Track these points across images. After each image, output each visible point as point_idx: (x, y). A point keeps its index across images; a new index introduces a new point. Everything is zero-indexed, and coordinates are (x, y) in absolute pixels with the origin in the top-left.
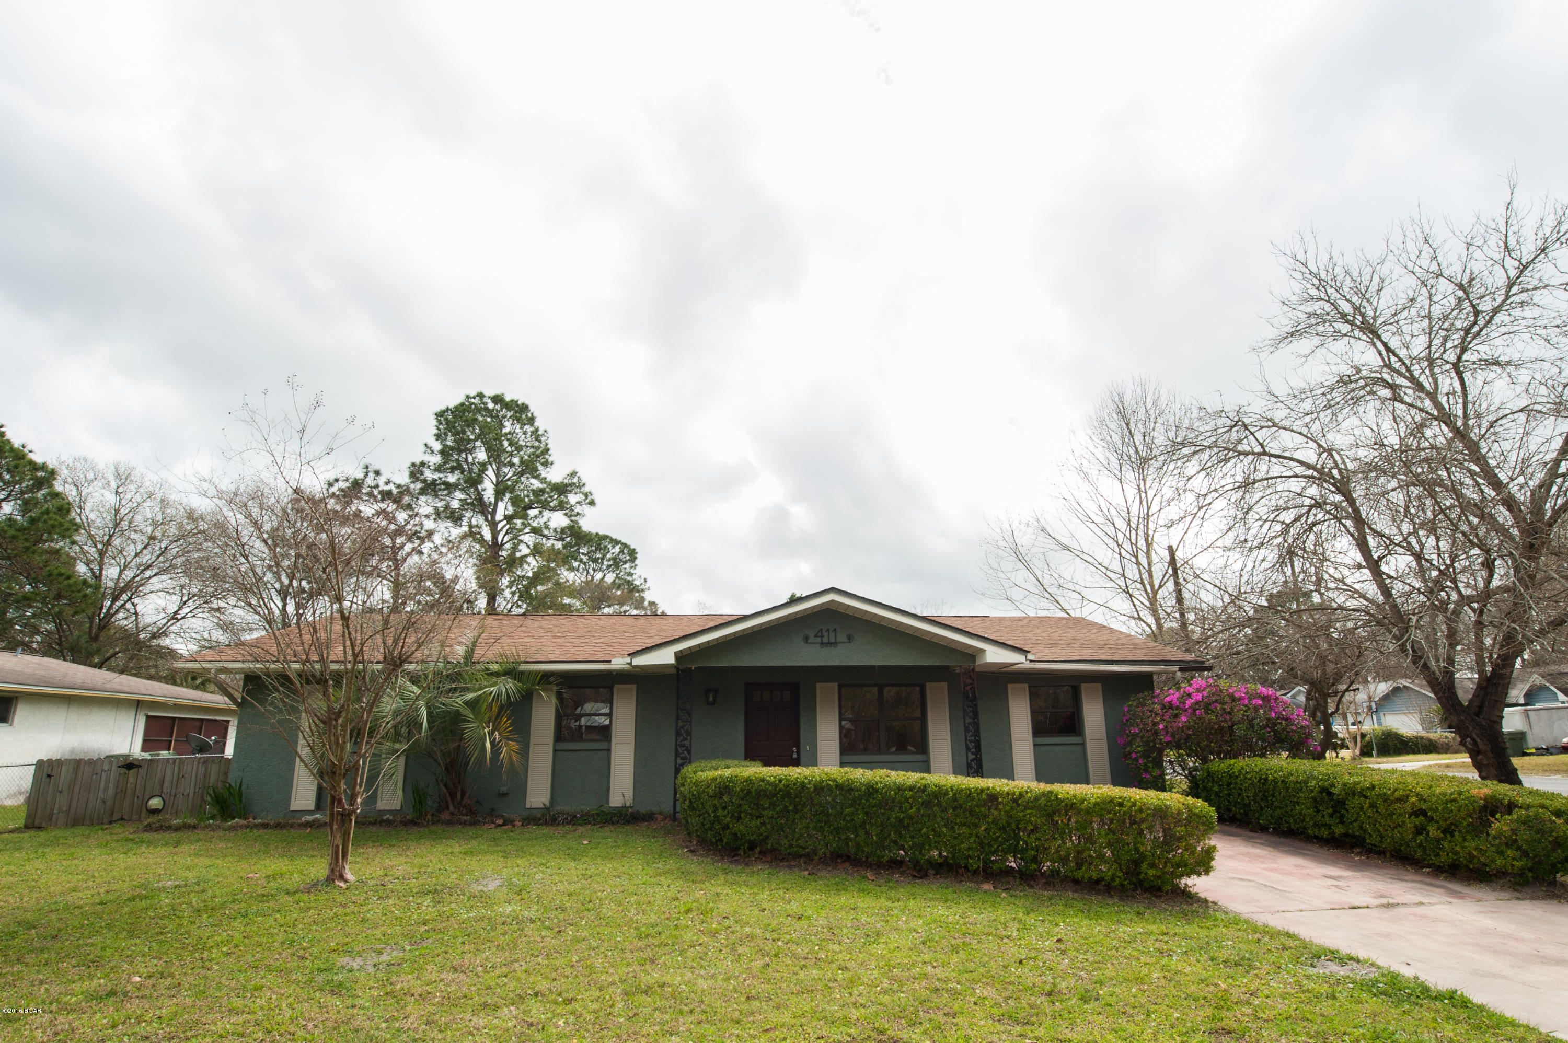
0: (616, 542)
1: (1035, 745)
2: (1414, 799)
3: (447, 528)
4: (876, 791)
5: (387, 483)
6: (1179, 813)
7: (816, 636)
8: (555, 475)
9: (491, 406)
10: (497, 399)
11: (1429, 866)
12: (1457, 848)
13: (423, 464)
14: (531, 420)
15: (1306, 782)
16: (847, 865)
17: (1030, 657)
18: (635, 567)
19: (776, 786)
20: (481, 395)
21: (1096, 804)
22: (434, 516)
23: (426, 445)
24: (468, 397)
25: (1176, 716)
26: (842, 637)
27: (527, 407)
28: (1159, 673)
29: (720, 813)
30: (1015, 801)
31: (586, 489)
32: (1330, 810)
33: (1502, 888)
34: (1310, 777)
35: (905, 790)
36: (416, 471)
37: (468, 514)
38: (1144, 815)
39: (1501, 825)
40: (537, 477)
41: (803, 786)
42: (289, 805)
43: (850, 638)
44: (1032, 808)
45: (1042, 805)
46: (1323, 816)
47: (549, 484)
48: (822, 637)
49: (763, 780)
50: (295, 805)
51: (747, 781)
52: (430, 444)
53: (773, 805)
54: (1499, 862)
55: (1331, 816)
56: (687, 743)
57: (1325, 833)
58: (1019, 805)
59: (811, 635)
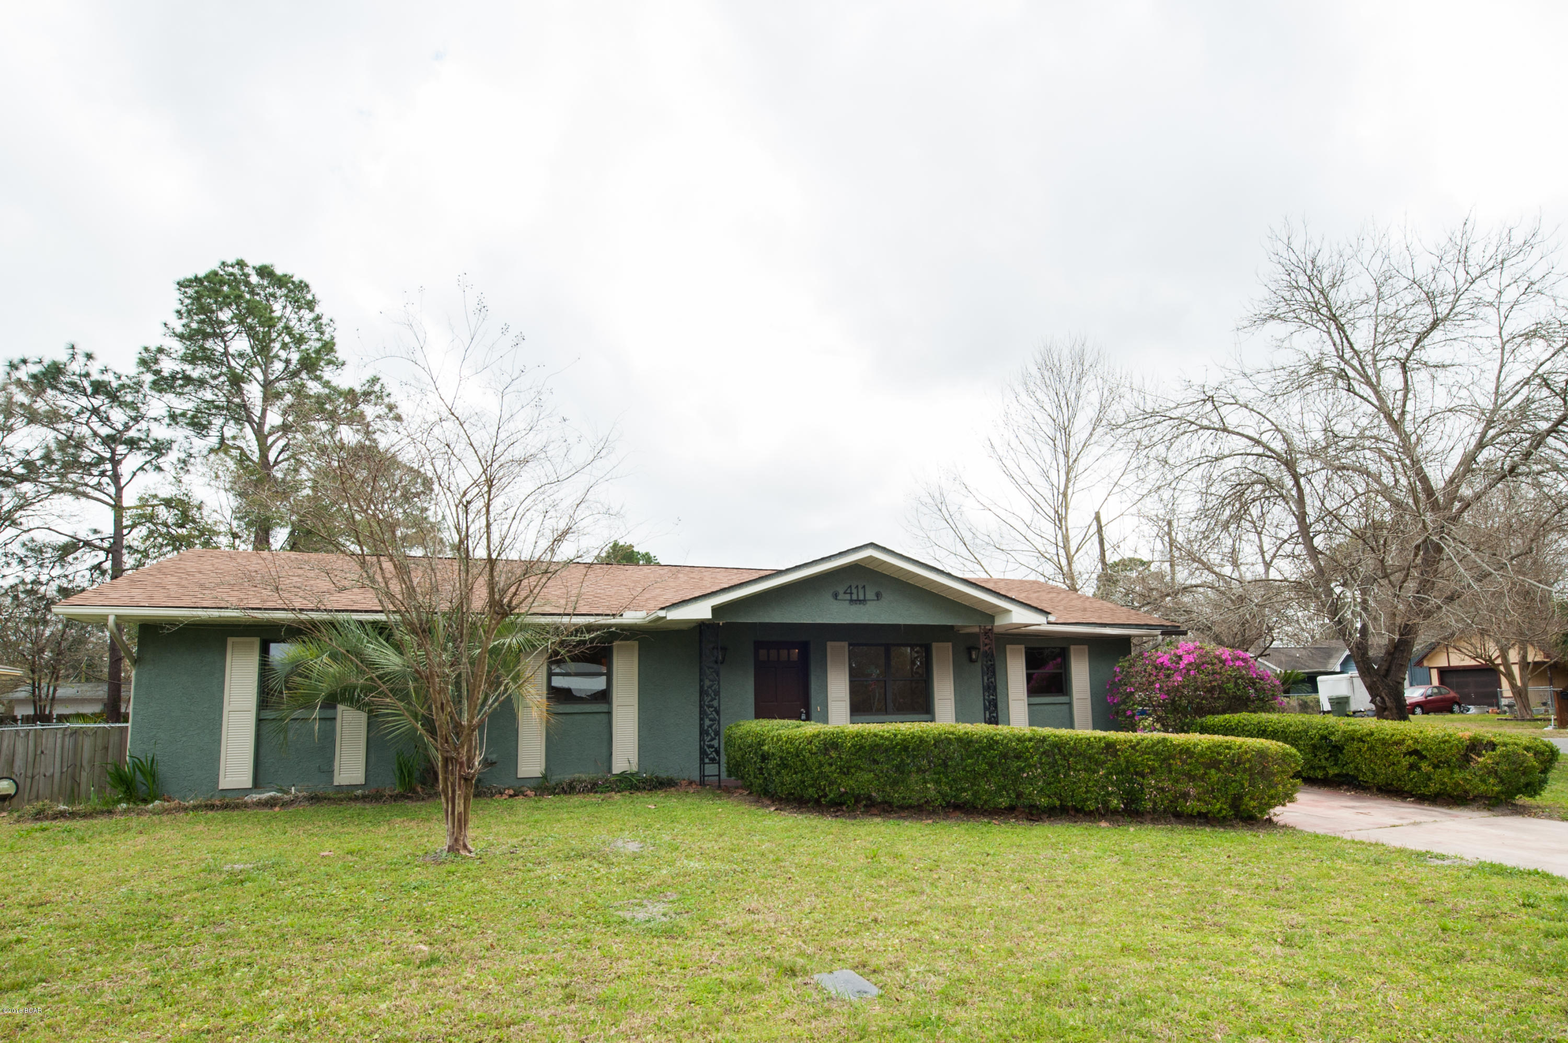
1: (1029, 705)
2: (1410, 742)
3: (187, 438)
4: (997, 742)
5: (104, 371)
6: (1277, 753)
7: (845, 593)
9: (254, 279)
10: (264, 272)
11: (1412, 796)
12: (1446, 780)
13: (159, 350)
14: (311, 305)
15: (1306, 732)
16: (958, 813)
17: (1052, 618)
19: (892, 741)
20: (241, 264)
21: (1209, 748)
23: (165, 324)
24: (223, 263)
25: (1168, 676)
26: (870, 595)
27: (307, 286)
28: (1135, 636)
29: (826, 769)
30: (1133, 747)
31: (391, 401)
32: (1327, 755)
33: (1478, 808)
34: (1310, 726)
35: (1025, 741)
36: (149, 359)
37: (218, 422)
38: (1249, 756)
39: (1486, 759)
40: (318, 378)
41: (921, 740)
42: (218, 783)
43: (878, 596)
44: (1149, 754)
45: (1160, 751)
46: (1320, 760)
47: (335, 389)
48: (851, 593)
49: (876, 735)
50: (226, 783)
51: (857, 736)
52: (170, 324)
53: (889, 759)
54: (1483, 788)
55: (1327, 759)
56: (715, 703)
57: (1320, 774)
58: (1137, 751)
59: (841, 591)
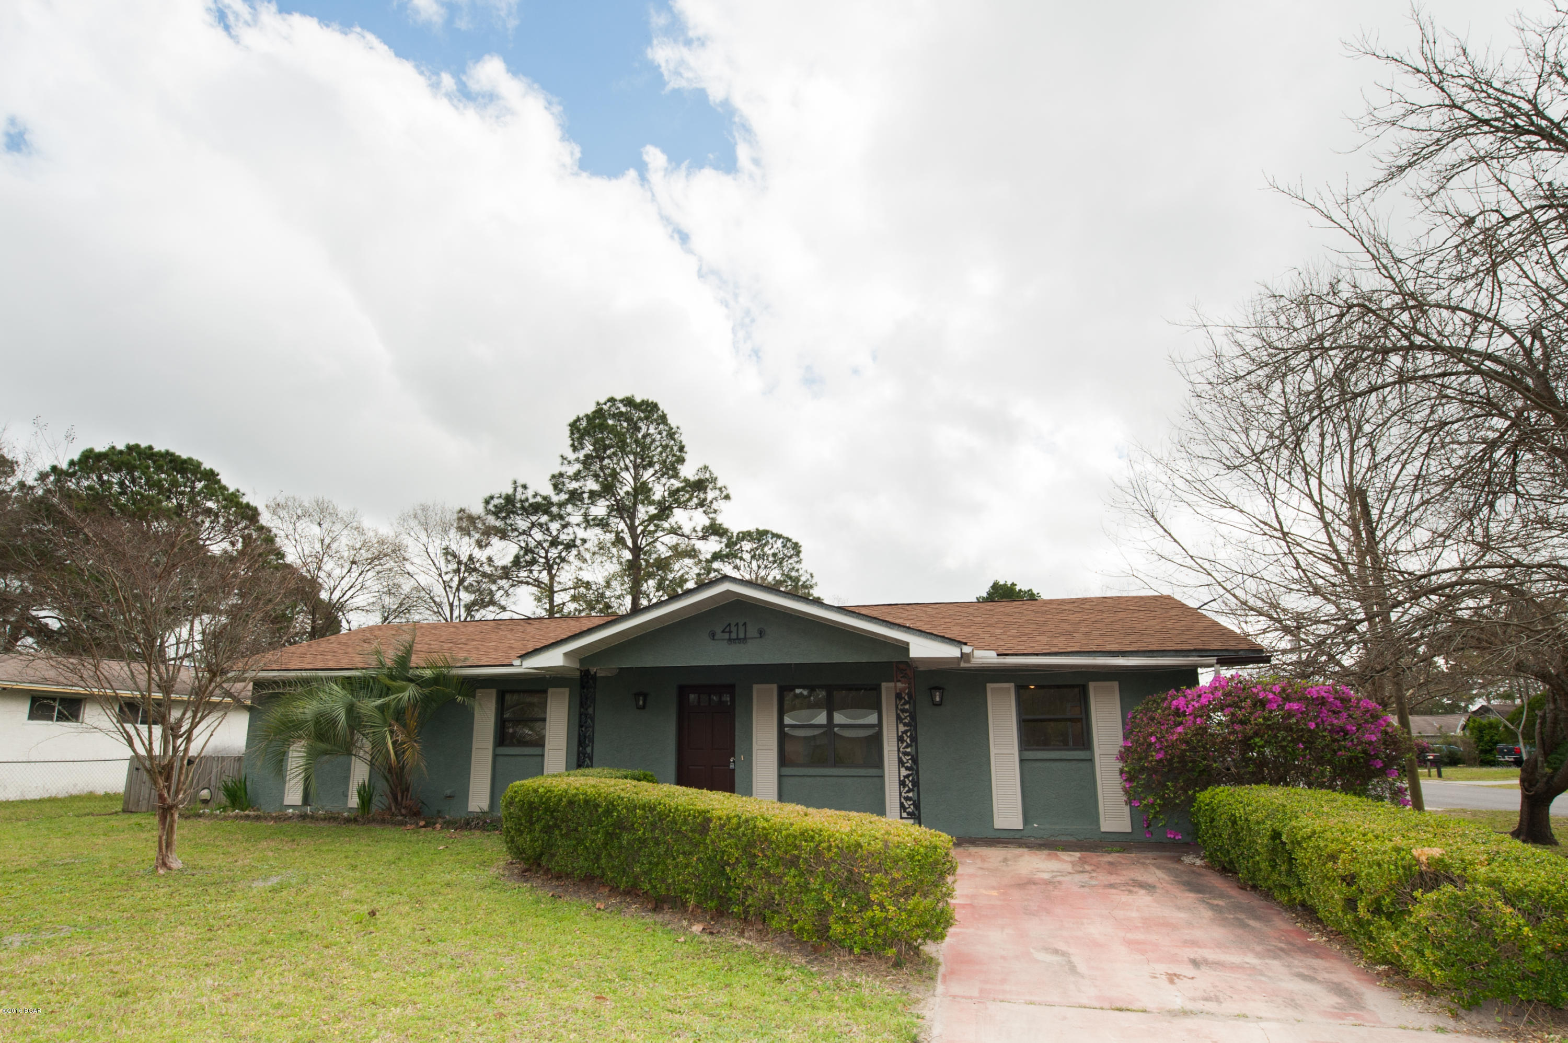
0: (779, 536)
1: (1023, 760)
2: (1348, 856)
3: (597, 535)
5: (535, 496)
7: (723, 632)
8: (688, 471)
9: (623, 409)
10: (629, 402)
13: (561, 475)
14: (663, 419)
18: (799, 562)
20: (612, 400)
22: (584, 525)
23: (562, 456)
24: (598, 404)
26: (752, 632)
27: (656, 405)
31: (720, 484)
34: (1269, 814)
36: (557, 481)
37: (613, 521)
40: (677, 476)
42: (283, 800)
43: (761, 633)
47: (688, 482)
48: (730, 632)
50: (287, 802)
52: (565, 455)
55: (1287, 873)
56: (588, 750)
59: (718, 631)
